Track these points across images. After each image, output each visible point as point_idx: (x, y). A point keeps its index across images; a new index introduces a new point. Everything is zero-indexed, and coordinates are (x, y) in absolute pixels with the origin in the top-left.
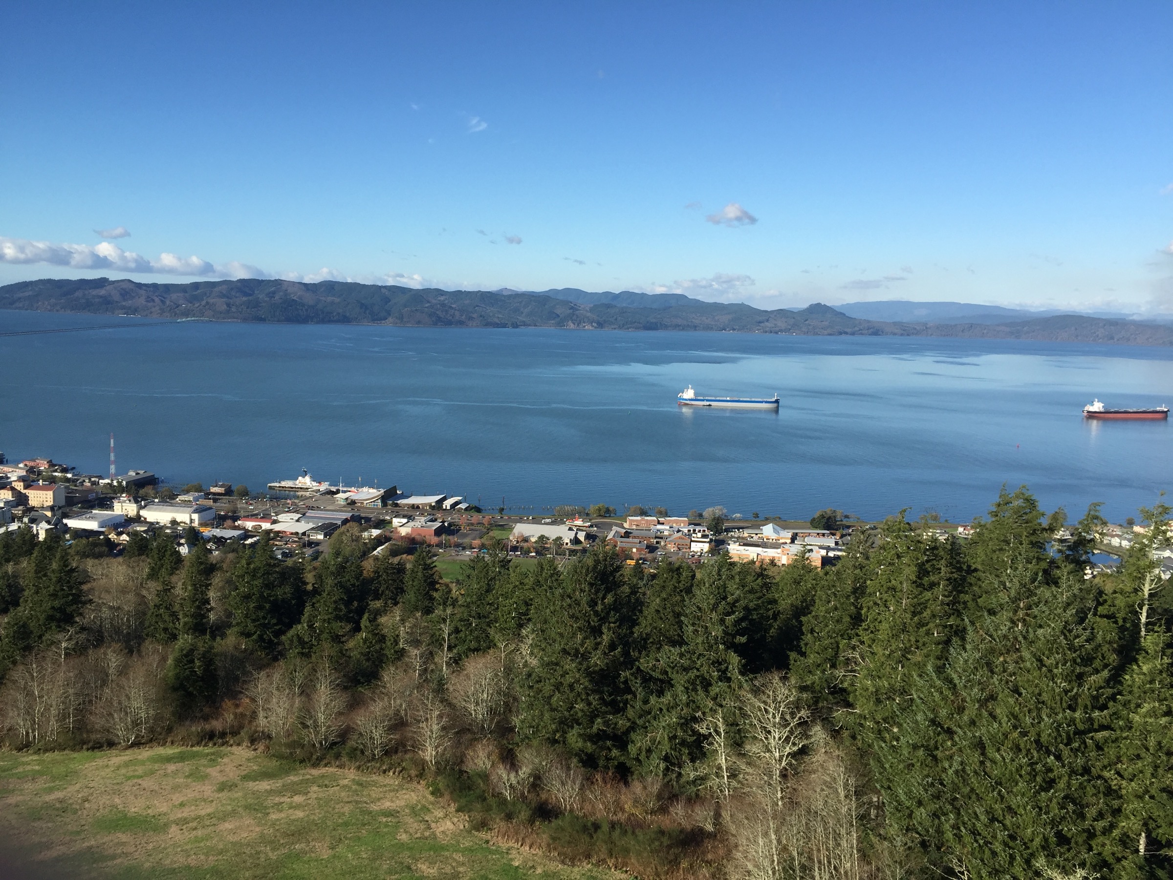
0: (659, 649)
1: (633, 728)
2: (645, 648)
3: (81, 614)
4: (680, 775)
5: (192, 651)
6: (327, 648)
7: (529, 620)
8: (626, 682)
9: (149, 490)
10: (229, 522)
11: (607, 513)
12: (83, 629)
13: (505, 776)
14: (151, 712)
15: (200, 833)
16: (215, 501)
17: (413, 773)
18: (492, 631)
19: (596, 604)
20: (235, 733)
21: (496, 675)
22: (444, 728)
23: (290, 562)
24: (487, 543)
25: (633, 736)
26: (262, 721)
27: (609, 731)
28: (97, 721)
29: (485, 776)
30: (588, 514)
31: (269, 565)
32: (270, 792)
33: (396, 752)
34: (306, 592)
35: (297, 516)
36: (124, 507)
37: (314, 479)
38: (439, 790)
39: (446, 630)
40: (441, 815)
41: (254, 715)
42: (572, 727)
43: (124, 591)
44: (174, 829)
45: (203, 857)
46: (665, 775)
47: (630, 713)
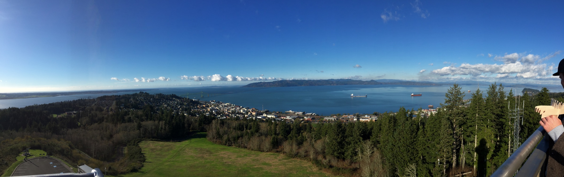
0: (349, 137)
1: (345, 151)
2: (347, 137)
3: (259, 131)
4: (353, 159)
5: (274, 137)
6: (295, 138)
7: (327, 134)
8: (344, 144)
9: (268, 112)
10: (279, 117)
11: (340, 115)
12: (260, 133)
13: (324, 160)
14: (269, 147)
15: (276, 168)
16: (277, 114)
17: (309, 160)
18: (321, 136)
19: (338, 130)
20: (281, 152)
21: (322, 143)
22: (314, 152)
23: (289, 124)
24: (320, 121)
25: (345, 153)
26: (285, 150)
27: (341, 152)
28: (262, 147)
29: (320, 160)
30: (336, 115)
31: (285, 124)
33: (306, 156)
34: (291, 129)
35: (289, 117)
36: (265, 115)
37: (292, 111)
38: (313, 163)
39: (313, 136)
41: (284, 149)
42: (335, 152)
43: (265, 128)
44: (272, 166)
45: (277, 172)
46: (351, 159)
47: (345, 149)
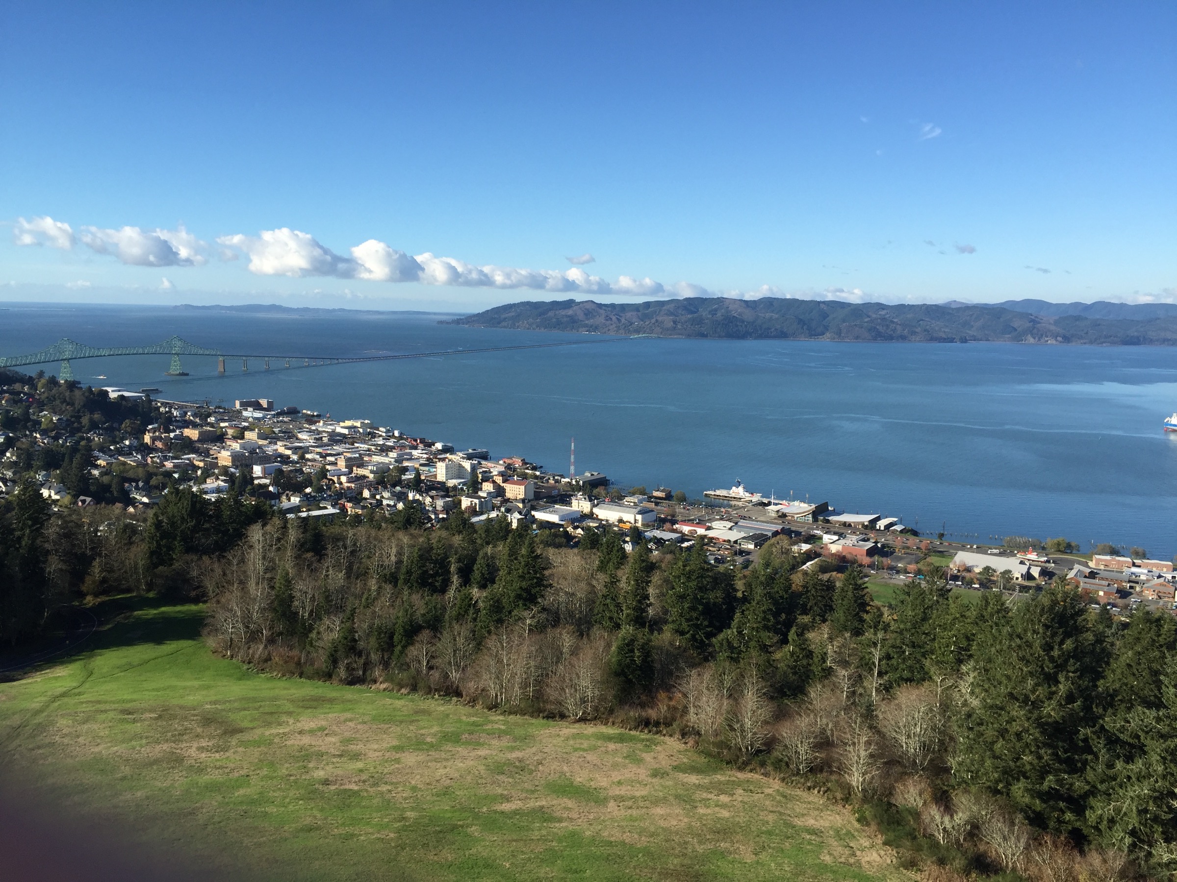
0: (1129, 709)
1: (1093, 792)
2: (1111, 705)
3: (543, 596)
4: (1150, 854)
5: (633, 641)
6: (755, 656)
7: (971, 656)
8: (1086, 740)
9: (600, 490)
10: (668, 525)
11: (1068, 548)
12: (544, 609)
13: (938, 818)
14: (597, 692)
15: (635, 812)
16: (657, 504)
17: (839, 795)
18: (927, 663)
19: (1052, 649)
20: (668, 724)
21: (931, 710)
22: (871, 756)
23: (721, 568)
24: (924, 568)
25: (1092, 801)
26: (692, 717)
27: (1063, 791)
28: (552, 693)
29: (916, 814)
30: (1044, 548)
31: (703, 569)
32: (698, 787)
33: (821, 771)
34: (735, 599)
35: (730, 524)
36: (580, 505)
37: (746, 490)
38: (865, 818)
39: (877, 654)
40: (867, 844)
41: (685, 711)
42: (1018, 780)
43: (577, 579)
44: (612, 804)
45: (636, 836)
46: (1131, 851)
47: (1090, 775)
